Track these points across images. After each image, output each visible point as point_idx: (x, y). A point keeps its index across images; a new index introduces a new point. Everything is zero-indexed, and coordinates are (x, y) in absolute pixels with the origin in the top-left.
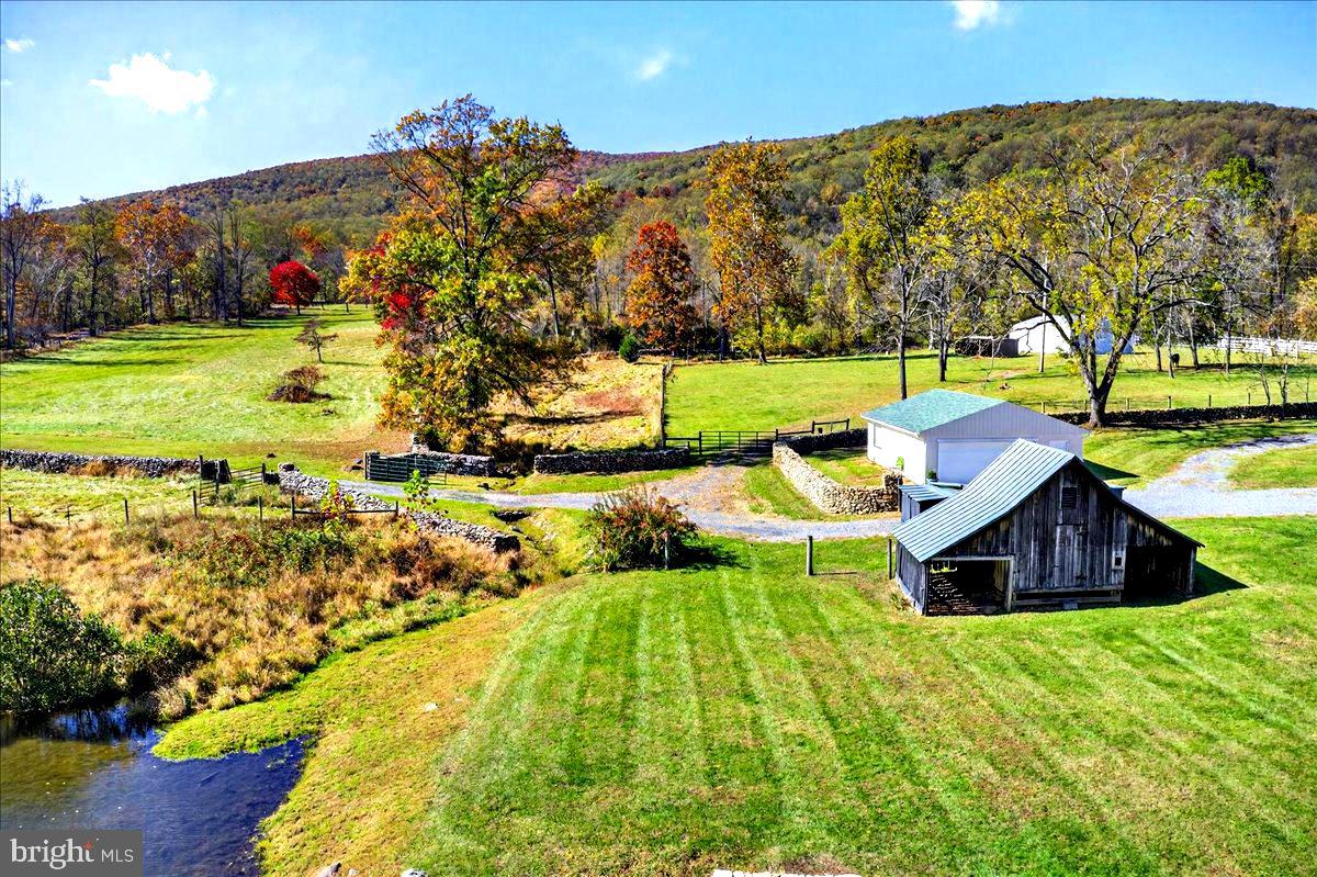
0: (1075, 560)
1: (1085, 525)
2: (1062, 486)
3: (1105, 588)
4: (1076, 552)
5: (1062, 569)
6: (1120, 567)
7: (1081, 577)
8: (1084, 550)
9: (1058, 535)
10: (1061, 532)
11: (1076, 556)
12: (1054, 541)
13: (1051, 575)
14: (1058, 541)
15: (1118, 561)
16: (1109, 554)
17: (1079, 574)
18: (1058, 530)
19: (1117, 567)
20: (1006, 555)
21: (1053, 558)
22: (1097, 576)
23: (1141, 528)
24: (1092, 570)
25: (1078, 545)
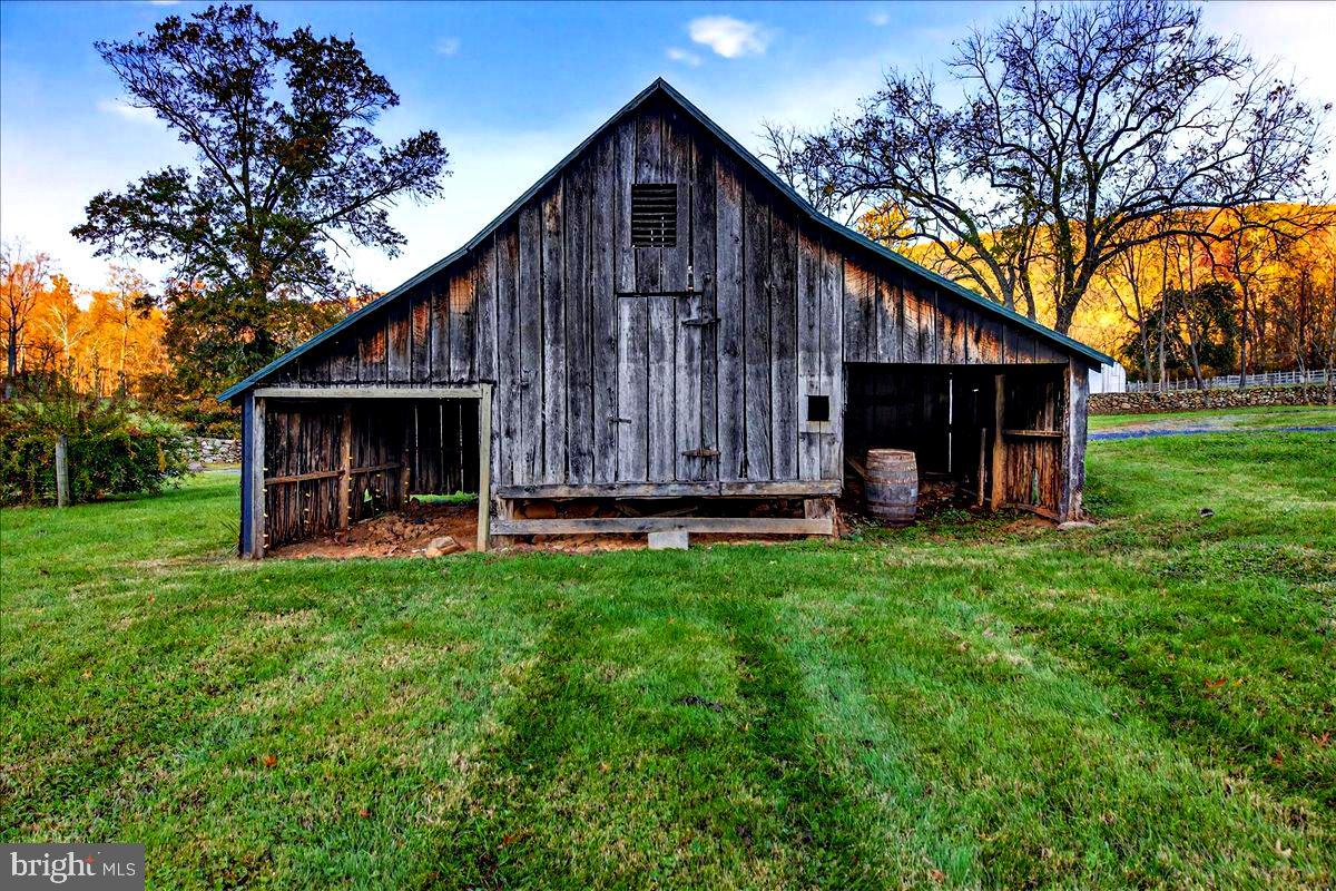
0: (682, 407)
1: (708, 296)
2: (629, 179)
3: (780, 488)
4: (682, 374)
5: (644, 433)
6: (825, 427)
7: (705, 457)
8: (709, 374)
9: (626, 324)
10: (635, 319)
11: (683, 387)
12: (613, 343)
13: (610, 442)
14: (624, 344)
15: (819, 408)
16: (788, 387)
17: (695, 446)
18: (626, 310)
19: (815, 427)
20: (470, 383)
21: (612, 396)
22: (753, 455)
23: (889, 305)
24: (737, 436)
25: (690, 358)
